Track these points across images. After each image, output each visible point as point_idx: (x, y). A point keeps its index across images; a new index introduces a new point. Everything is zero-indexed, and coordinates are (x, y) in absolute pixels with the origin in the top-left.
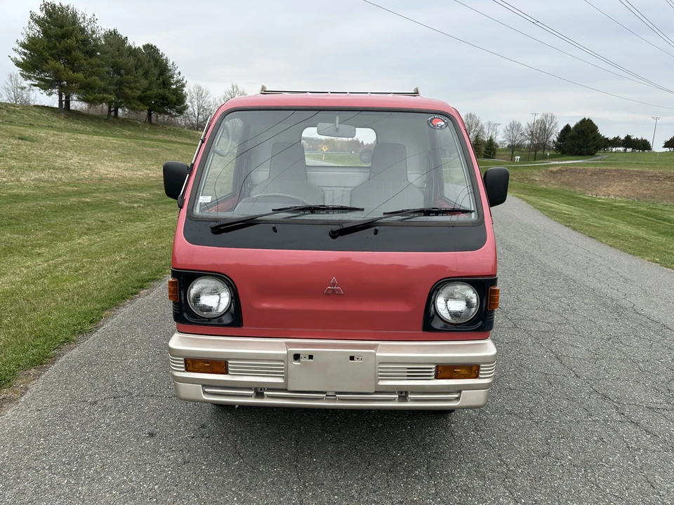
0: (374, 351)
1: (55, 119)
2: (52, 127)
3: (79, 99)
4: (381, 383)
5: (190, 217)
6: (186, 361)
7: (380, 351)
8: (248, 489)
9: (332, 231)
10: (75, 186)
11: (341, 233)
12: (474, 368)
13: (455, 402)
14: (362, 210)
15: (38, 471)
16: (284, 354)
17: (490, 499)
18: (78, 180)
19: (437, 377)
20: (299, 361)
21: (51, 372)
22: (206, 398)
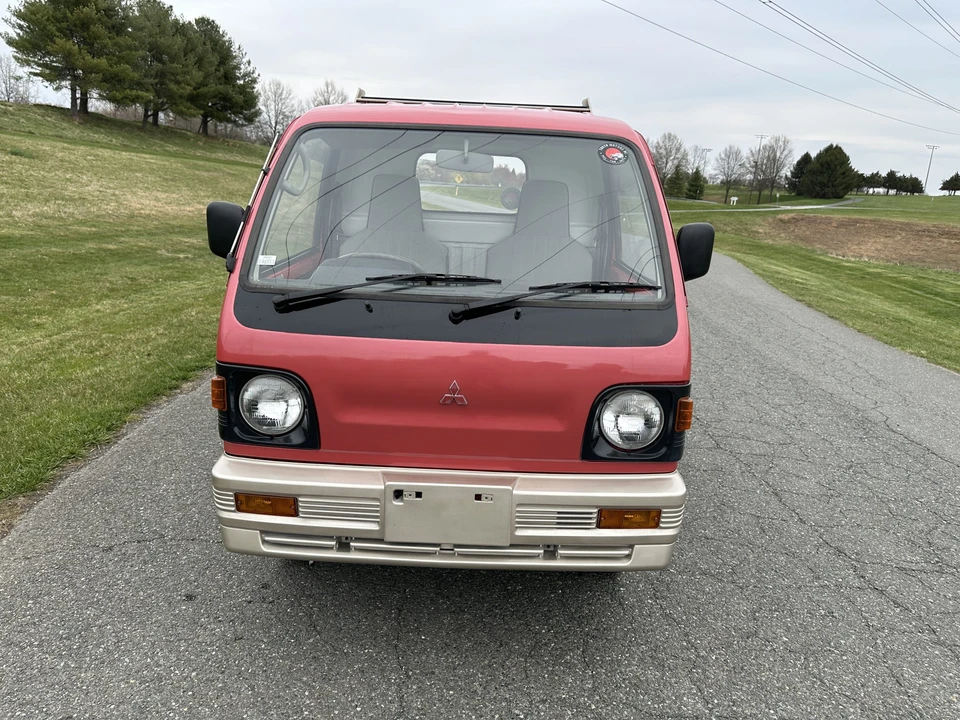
0: (510, 488)
1: (65, 125)
2: (61, 137)
3: (102, 98)
4: (519, 533)
5: (245, 287)
6: (236, 496)
7: (519, 489)
8: (325, 679)
9: (453, 313)
10: (94, 226)
11: (467, 316)
12: (653, 514)
13: (625, 560)
14: (499, 282)
15: (22, 649)
16: (379, 490)
17: (669, 698)
18: (98, 216)
19: (599, 526)
20: (402, 501)
21: (48, 502)
22: (266, 549)
